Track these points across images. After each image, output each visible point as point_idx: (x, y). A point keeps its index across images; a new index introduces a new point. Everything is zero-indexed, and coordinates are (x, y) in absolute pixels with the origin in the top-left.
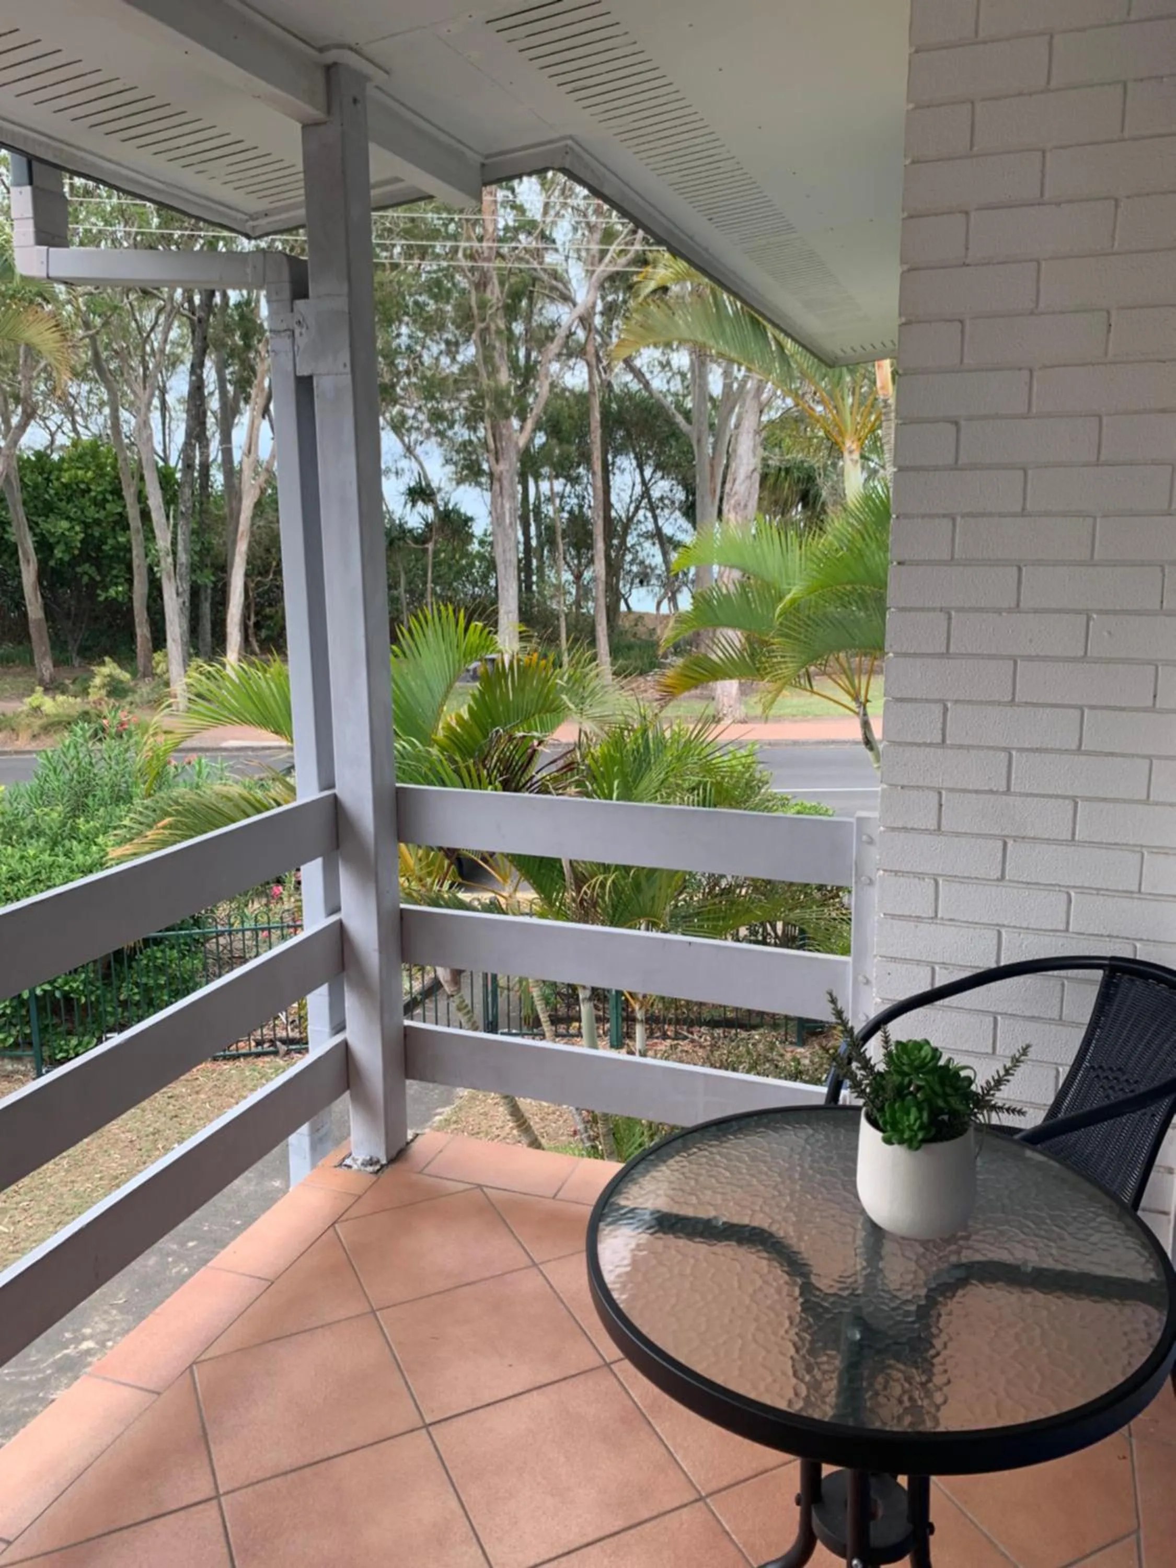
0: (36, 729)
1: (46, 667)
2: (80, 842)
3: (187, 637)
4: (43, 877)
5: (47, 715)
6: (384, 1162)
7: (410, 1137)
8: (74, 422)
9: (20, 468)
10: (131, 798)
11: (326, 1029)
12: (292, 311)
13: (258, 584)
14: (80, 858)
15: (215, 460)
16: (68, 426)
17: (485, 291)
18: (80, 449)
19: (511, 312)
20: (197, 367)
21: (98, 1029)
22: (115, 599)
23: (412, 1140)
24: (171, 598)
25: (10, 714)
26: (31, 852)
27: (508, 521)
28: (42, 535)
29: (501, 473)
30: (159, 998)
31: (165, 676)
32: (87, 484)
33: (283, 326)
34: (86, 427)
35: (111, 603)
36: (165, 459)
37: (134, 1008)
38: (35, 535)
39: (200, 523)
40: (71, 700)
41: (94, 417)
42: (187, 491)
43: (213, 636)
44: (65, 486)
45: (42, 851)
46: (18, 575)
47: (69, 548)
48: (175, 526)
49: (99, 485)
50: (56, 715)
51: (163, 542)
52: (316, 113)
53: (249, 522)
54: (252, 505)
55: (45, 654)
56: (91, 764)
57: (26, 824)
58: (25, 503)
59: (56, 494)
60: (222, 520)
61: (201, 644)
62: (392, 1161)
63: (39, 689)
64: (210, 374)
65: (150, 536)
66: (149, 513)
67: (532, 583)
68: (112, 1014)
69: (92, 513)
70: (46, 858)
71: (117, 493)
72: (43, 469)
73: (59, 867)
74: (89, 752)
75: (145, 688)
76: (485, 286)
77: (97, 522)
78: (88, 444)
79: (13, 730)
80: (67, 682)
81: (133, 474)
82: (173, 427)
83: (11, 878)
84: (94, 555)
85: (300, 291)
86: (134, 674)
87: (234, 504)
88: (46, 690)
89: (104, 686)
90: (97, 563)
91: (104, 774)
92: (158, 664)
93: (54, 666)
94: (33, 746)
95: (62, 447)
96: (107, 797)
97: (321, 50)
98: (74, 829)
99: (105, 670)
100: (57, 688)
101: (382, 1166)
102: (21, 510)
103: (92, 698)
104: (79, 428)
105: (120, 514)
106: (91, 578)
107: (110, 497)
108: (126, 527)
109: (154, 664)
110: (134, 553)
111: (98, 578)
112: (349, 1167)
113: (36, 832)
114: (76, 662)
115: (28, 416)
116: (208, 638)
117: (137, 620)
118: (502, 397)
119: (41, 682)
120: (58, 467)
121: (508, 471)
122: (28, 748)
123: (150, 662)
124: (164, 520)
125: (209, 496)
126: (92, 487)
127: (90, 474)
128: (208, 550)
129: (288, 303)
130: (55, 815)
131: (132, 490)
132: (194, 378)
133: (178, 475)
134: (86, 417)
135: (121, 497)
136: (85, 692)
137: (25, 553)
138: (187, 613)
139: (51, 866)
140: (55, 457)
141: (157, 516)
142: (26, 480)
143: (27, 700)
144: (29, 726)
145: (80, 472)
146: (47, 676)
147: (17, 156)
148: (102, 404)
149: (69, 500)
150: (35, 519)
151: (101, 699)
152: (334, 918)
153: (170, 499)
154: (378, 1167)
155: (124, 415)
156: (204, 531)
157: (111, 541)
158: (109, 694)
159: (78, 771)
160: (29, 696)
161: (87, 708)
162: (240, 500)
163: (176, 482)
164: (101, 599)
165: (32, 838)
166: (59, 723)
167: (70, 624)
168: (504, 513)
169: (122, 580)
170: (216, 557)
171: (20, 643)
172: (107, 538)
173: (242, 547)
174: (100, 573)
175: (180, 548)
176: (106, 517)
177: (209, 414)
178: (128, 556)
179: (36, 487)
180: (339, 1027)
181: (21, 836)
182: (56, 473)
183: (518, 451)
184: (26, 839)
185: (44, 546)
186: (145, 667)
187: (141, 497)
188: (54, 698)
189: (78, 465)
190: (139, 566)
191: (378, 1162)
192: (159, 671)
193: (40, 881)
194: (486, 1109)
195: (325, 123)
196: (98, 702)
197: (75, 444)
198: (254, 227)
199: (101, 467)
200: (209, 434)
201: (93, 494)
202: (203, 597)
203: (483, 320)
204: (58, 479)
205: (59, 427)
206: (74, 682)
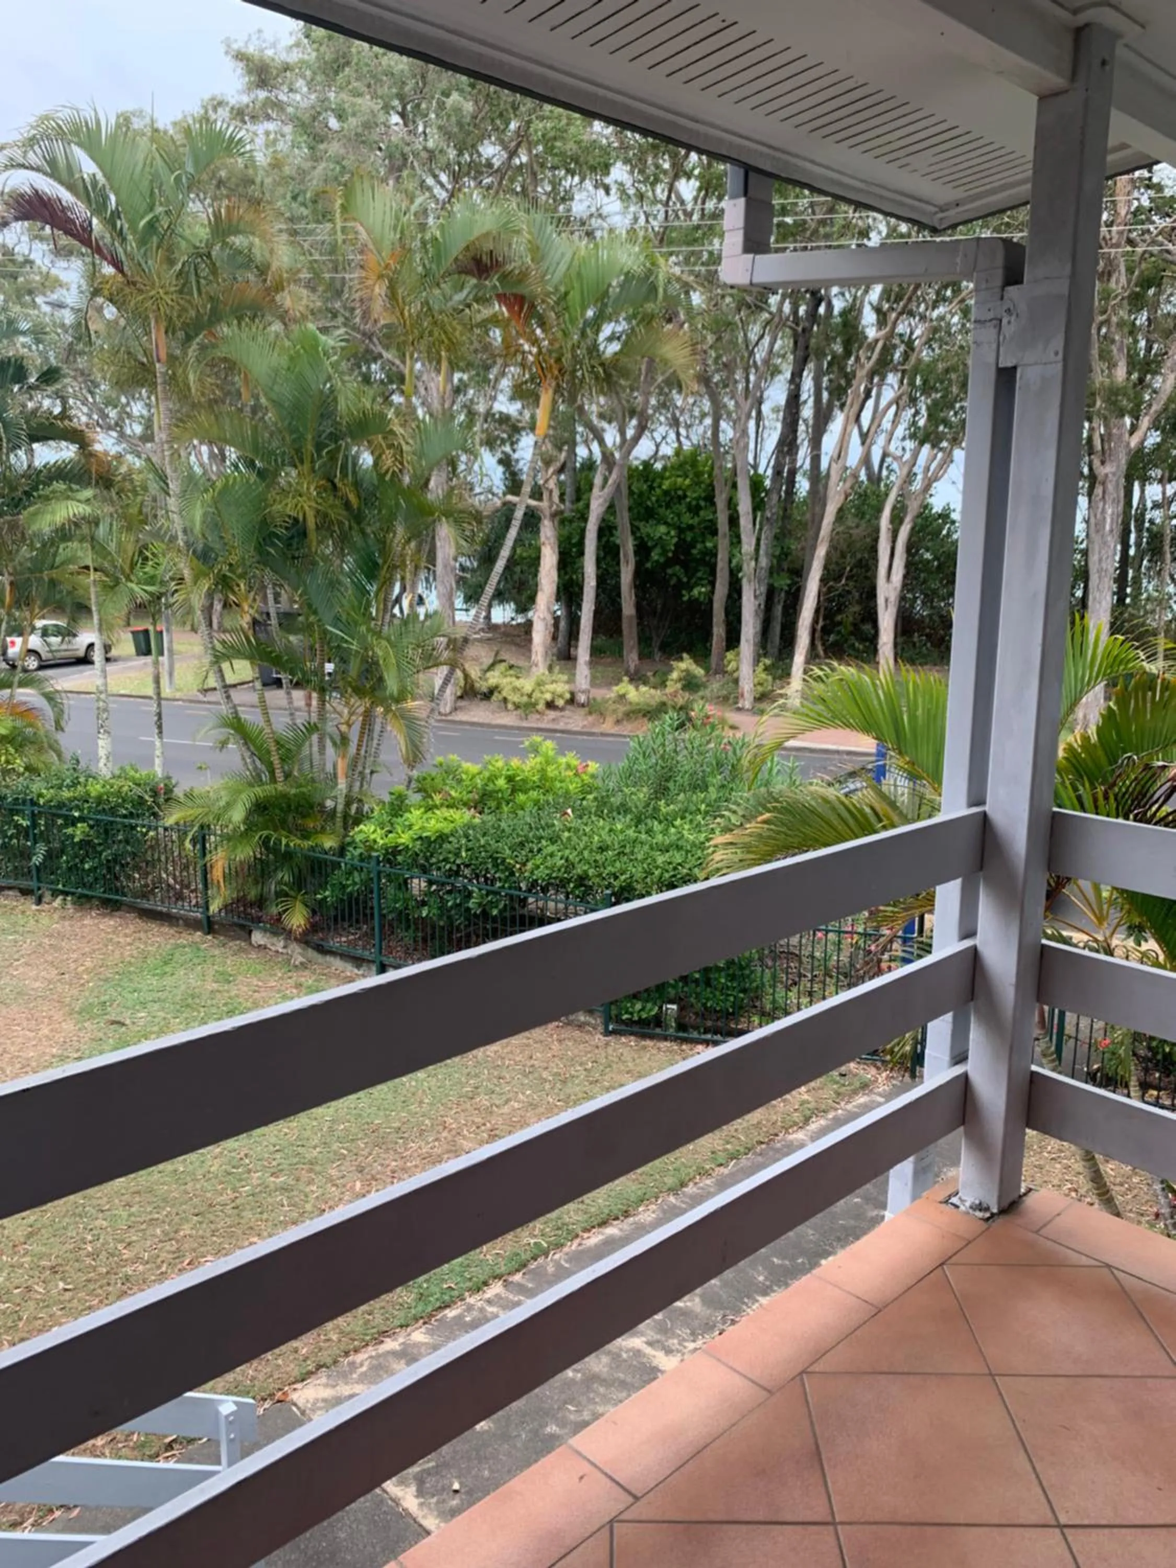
0: (620, 715)
1: (632, 658)
2: (660, 822)
3: (759, 638)
4: (627, 850)
5: (630, 703)
6: (995, 1210)
7: (1023, 1190)
8: (678, 434)
9: (630, 477)
10: (707, 787)
11: (946, 1058)
12: (1002, 298)
13: (830, 590)
14: (660, 837)
15: (801, 467)
16: (672, 435)
17: (1109, 280)
18: (681, 458)
19: (1136, 301)
20: (796, 379)
21: (659, 998)
22: (697, 600)
23: (1025, 1194)
24: (749, 600)
25: (599, 699)
26: (619, 826)
27: (1108, 527)
28: (641, 538)
29: (1106, 475)
30: (716, 979)
31: (735, 675)
32: (684, 491)
33: (991, 315)
34: (688, 437)
35: (694, 602)
36: (755, 467)
37: (693, 985)
38: (635, 539)
39: (782, 528)
40: (653, 691)
41: (695, 428)
42: (775, 497)
43: (781, 638)
44: (666, 493)
45: (629, 827)
46: (617, 574)
47: (664, 552)
48: (761, 529)
49: (694, 492)
50: (638, 704)
51: (748, 545)
52: (1057, 81)
53: (830, 527)
54: (835, 511)
55: (632, 648)
56: (675, 751)
57: (616, 800)
58: (630, 509)
59: (657, 501)
60: (804, 525)
61: (769, 646)
62: (1003, 1211)
63: (626, 679)
64: (808, 384)
65: (736, 540)
66: (738, 518)
67: (1126, 595)
68: (674, 987)
69: (687, 519)
70: (631, 833)
71: (710, 499)
72: (647, 477)
73: (642, 843)
74: (676, 740)
75: (716, 686)
76: (1110, 275)
77: (691, 528)
78: (688, 454)
79: (601, 714)
80: (649, 674)
81: (726, 481)
82: (765, 436)
83: (600, 848)
84: (682, 557)
85: (1013, 276)
86: (707, 670)
87: (817, 509)
88: (632, 680)
89: (680, 680)
90: (685, 565)
91: (685, 763)
92: (729, 662)
93: (640, 659)
94: (615, 730)
95: (664, 457)
96: (686, 784)
97: (1075, 12)
98: (656, 809)
99: (683, 665)
100: (640, 679)
101: (993, 1215)
102: (626, 515)
103: (669, 690)
104: (682, 439)
105: (711, 521)
106: (679, 580)
107: (702, 503)
108: (715, 532)
109: (725, 662)
110: (719, 556)
111: (685, 580)
112: (957, 1207)
113: (623, 809)
114: (658, 656)
115: (642, 429)
116: (777, 639)
117: (715, 620)
118: (1117, 395)
119: (627, 673)
120: (661, 475)
121: (1114, 474)
122: (612, 731)
123: (722, 660)
124: (751, 526)
125: (793, 502)
126: (689, 494)
127: (687, 482)
128: (787, 555)
129: (998, 290)
130: (642, 795)
131: (724, 496)
132: (792, 387)
133: (767, 483)
134: (688, 427)
135: (713, 504)
136: (663, 684)
137: (625, 555)
138: (761, 616)
139: (635, 841)
140: (658, 466)
141: (745, 522)
142: (633, 488)
143: (615, 688)
144: (614, 711)
145: (680, 480)
146: (632, 668)
147: (736, 168)
148: (703, 415)
149: (668, 506)
150: (636, 523)
151: (676, 692)
152: (968, 943)
153: (758, 505)
154: (988, 1215)
155: (723, 425)
156: (784, 536)
157: (699, 546)
158: (684, 688)
159: (662, 757)
160: (617, 685)
161: (664, 699)
162: (824, 505)
163: (765, 490)
164: (686, 598)
165: (619, 813)
166: (639, 711)
167: (655, 622)
168: (1104, 518)
169: (705, 582)
170: (792, 562)
171: (611, 636)
172: (697, 542)
173: (821, 552)
174: (686, 575)
175: (762, 552)
176: (699, 523)
177: (801, 422)
178: (713, 560)
179: (641, 494)
180: (960, 1057)
181: (610, 812)
182: (658, 480)
183: (1128, 454)
184: (615, 814)
185: (642, 550)
186: (717, 665)
187: (732, 504)
188: (637, 688)
189: (679, 473)
190: (722, 569)
191: (987, 1209)
192: (729, 668)
193: (625, 854)
194: (1042, 1162)
195: (1066, 91)
196: (675, 694)
197: (678, 452)
198: (941, 219)
199: (698, 474)
200: (799, 441)
201: (688, 500)
202: (776, 600)
203: (1104, 312)
204: (660, 486)
205: (664, 438)
206: (654, 675)
